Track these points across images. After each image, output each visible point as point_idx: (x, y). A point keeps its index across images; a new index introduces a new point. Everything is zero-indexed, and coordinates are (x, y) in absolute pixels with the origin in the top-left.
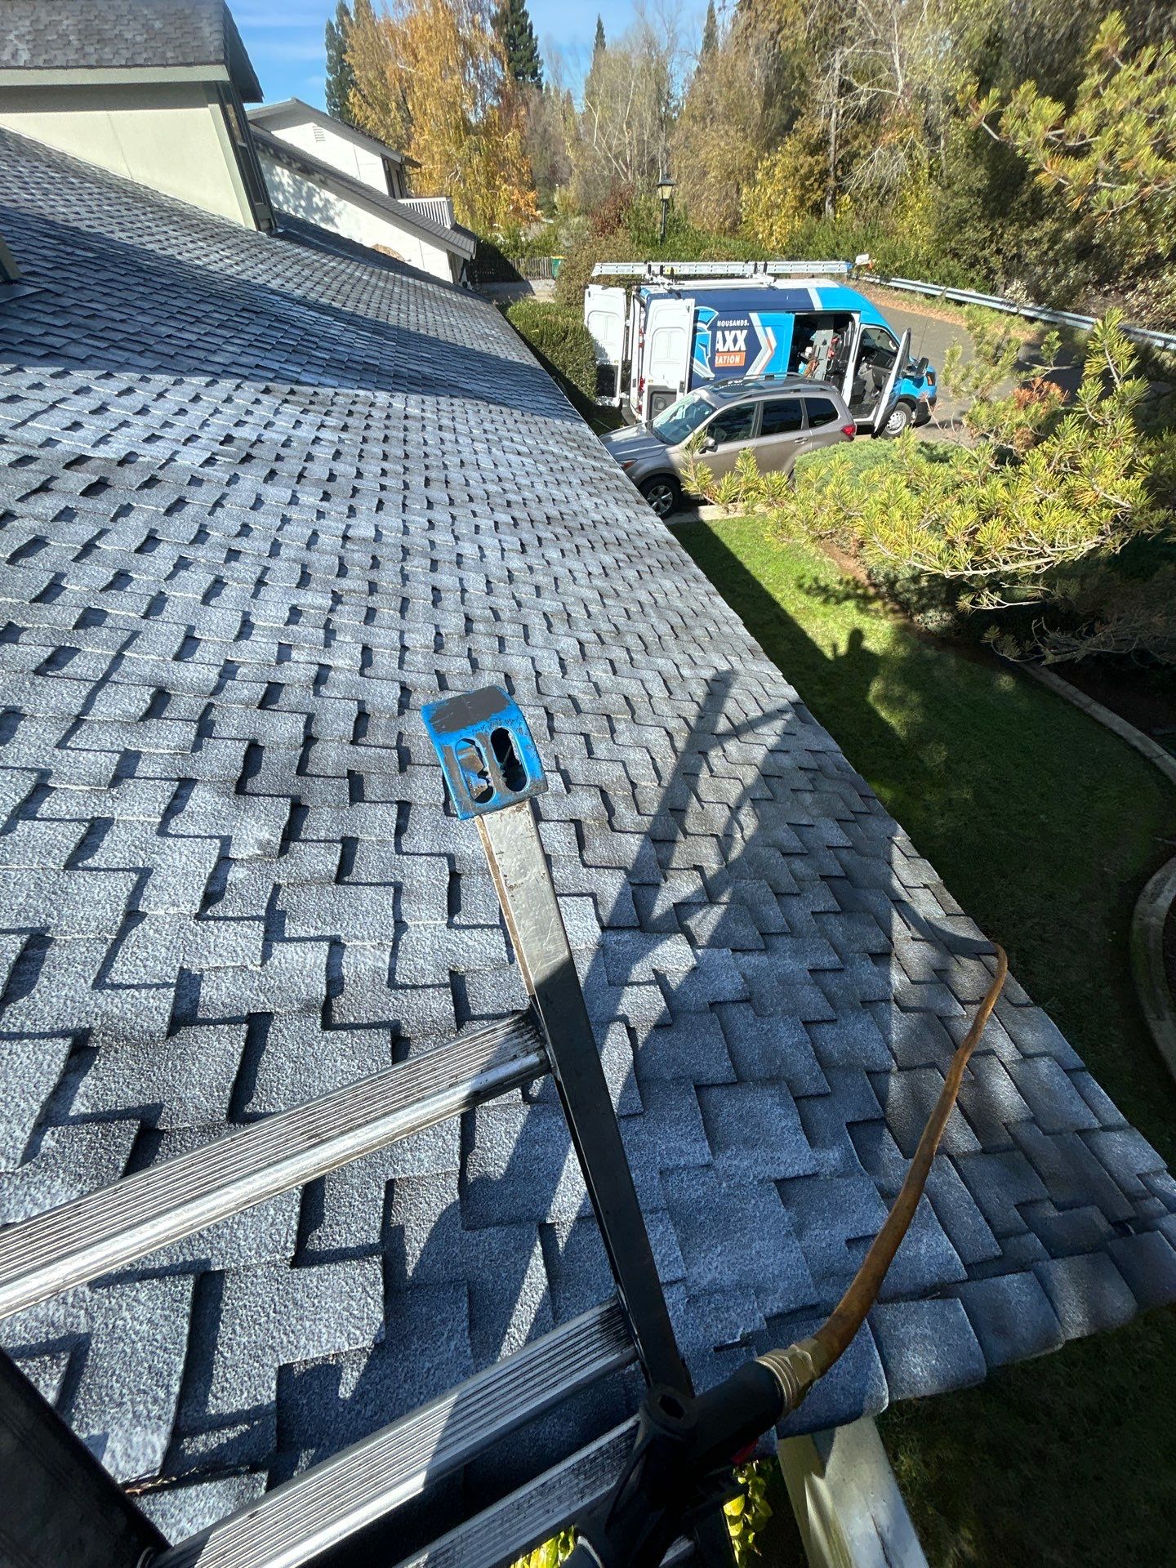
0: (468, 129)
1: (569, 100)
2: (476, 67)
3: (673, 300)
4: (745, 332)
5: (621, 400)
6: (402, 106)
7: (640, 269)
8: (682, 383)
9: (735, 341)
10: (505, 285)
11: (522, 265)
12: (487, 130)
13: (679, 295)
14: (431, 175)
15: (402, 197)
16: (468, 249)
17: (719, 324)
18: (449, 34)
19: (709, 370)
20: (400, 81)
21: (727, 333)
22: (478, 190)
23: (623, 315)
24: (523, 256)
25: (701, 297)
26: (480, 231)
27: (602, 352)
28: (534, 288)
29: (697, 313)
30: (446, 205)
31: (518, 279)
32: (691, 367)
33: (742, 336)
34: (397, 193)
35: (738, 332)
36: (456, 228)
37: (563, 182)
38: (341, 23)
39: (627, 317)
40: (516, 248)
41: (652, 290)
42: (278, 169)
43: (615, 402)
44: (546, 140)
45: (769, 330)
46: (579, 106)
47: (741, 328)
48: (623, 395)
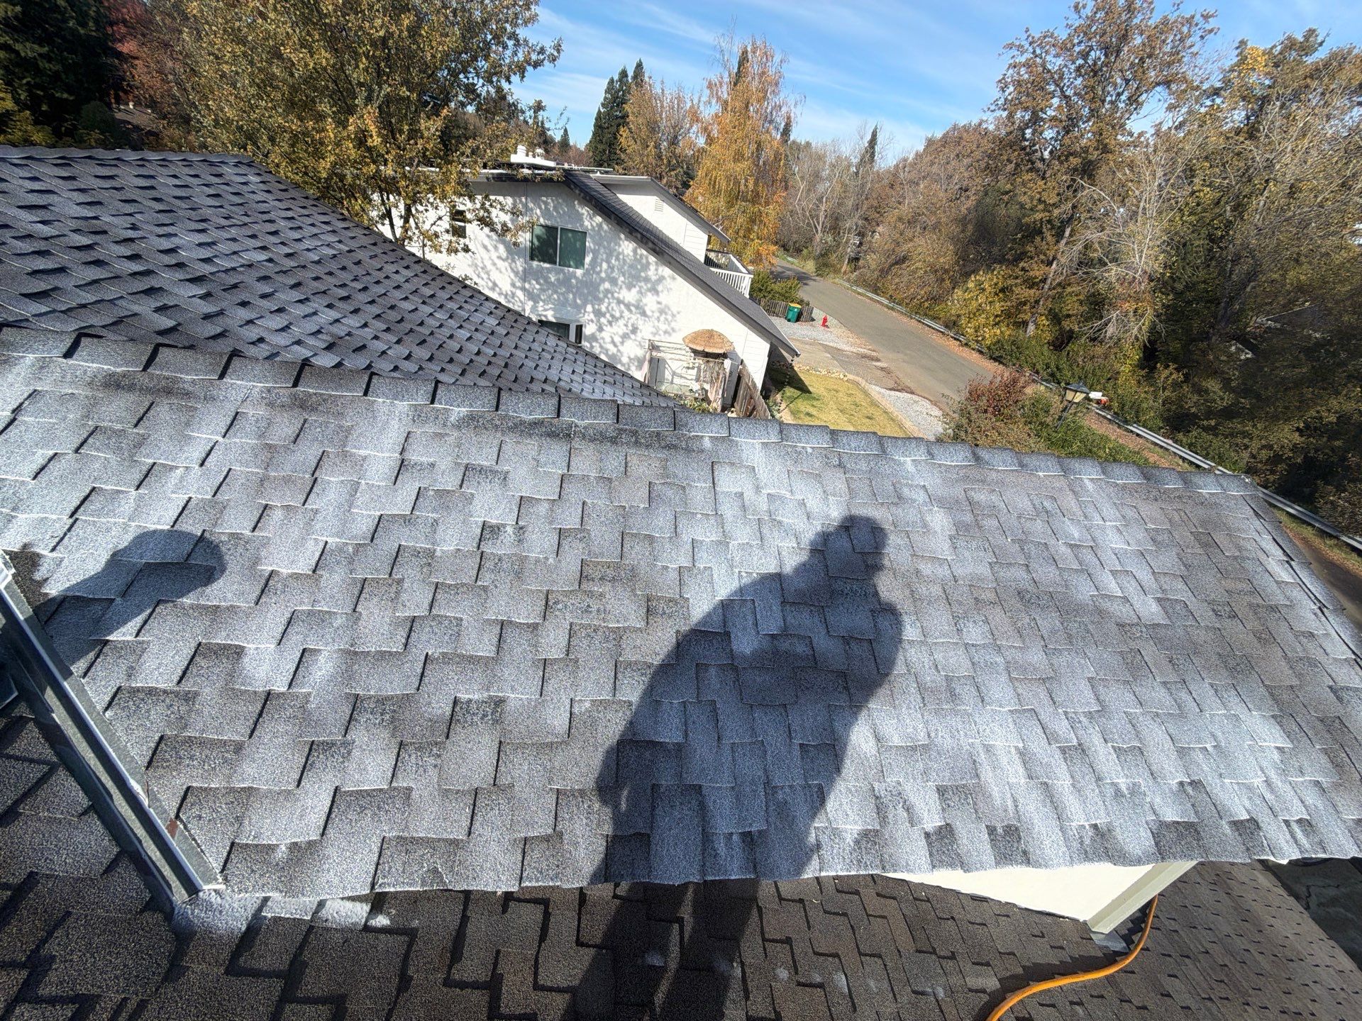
40: (761, 290)
42: (625, 242)
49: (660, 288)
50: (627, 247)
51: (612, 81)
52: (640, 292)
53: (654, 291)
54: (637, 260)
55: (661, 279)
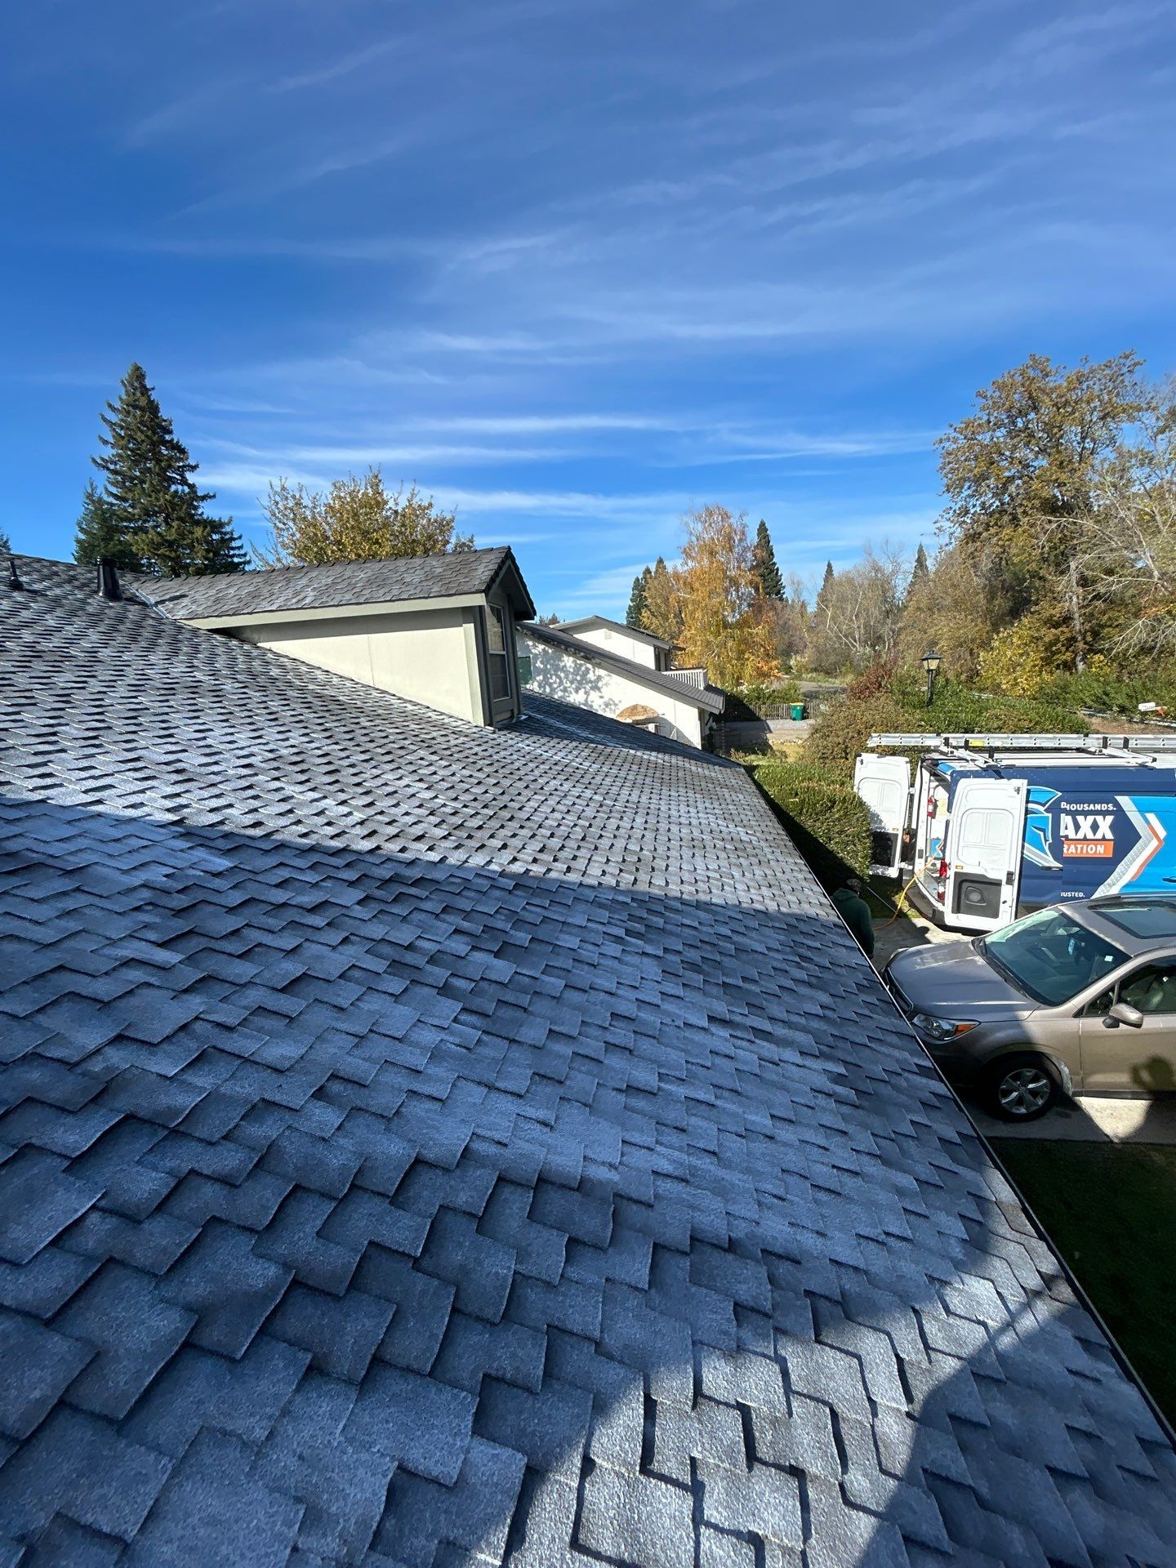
0: (726, 626)
1: (803, 605)
2: (737, 591)
3: (992, 780)
4: (1110, 819)
5: (901, 870)
6: (678, 615)
7: (932, 741)
8: (1010, 874)
9: (1095, 827)
10: (746, 724)
11: (763, 710)
12: (742, 624)
13: (997, 773)
14: (692, 654)
15: (666, 670)
16: (717, 704)
17: (1064, 805)
18: (720, 575)
19: (1051, 858)
20: (678, 602)
21: (1080, 818)
22: (730, 662)
23: (906, 782)
24: (764, 703)
25: (1035, 776)
26: (728, 688)
27: (875, 818)
28: (772, 727)
29: (1029, 791)
30: (702, 675)
31: (759, 719)
32: (1022, 853)
33: (1105, 823)
34: (663, 666)
35: (1099, 819)
36: (709, 688)
37: (797, 652)
38: (645, 578)
39: (912, 785)
40: (758, 698)
41: (958, 766)
42: (565, 658)
43: (893, 872)
44: (785, 627)
45: (1151, 817)
46: (812, 608)
47: (1104, 813)
48: (904, 865)
49: (600, 684)
50: (568, 661)
51: (637, 579)
52: (586, 693)
53: (596, 688)
54: (577, 669)
55: (599, 678)
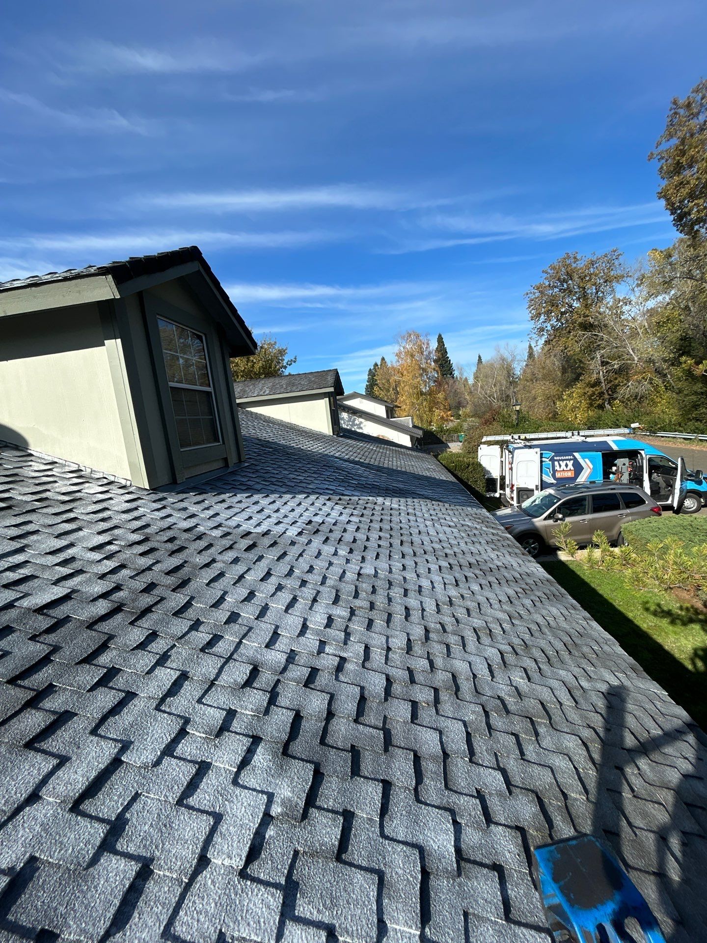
0: (422, 393)
2: (427, 375)
3: (527, 450)
4: (572, 462)
5: (500, 494)
7: (508, 438)
8: (537, 486)
9: (567, 465)
10: (436, 446)
11: (445, 437)
12: (430, 393)
13: (530, 447)
16: (419, 434)
17: (555, 458)
18: (417, 367)
19: (553, 479)
20: (395, 382)
21: (561, 462)
22: (425, 413)
23: (499, 456)
24: (445, 434)
25: (543, 447)
26: (425, 426)
27: (488, 472)
28: (450, 446)
30: (410, 419)
31: (443, 443)
32: (541, 478)
33: (570, 463)
34: (390, 417)
35: (568, 462)
36: (414, 426)
37: (463, 407)
38: (375, 368)
39: (502, 457)
40: (441, 431)
41: (515, 446)
43: (497, 495)
44: (456, 393)
45: (587, 460)
46: (471, 381)
47: (570, 460)
48: (502, 492)
49: (362, 426)
51: (370, 370)
